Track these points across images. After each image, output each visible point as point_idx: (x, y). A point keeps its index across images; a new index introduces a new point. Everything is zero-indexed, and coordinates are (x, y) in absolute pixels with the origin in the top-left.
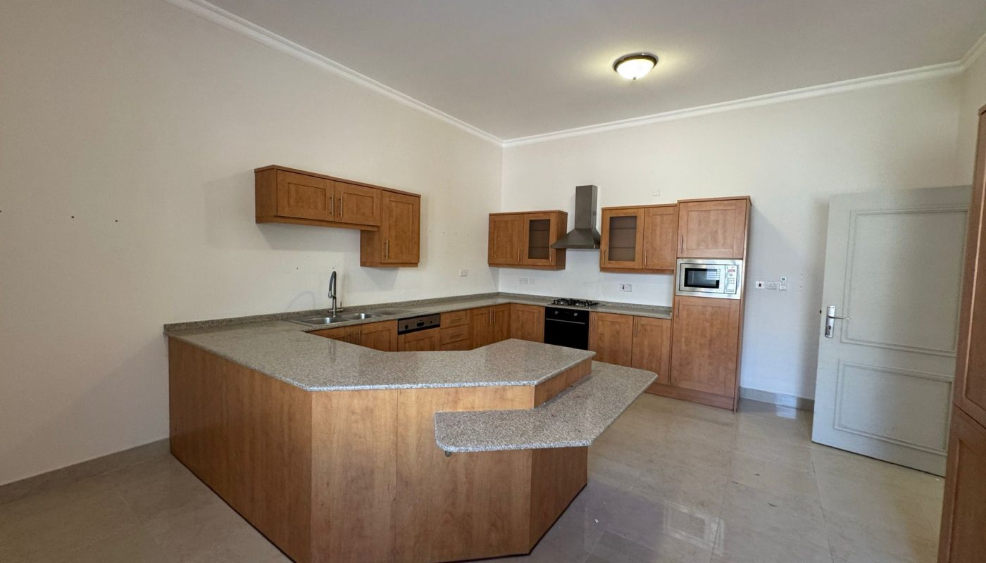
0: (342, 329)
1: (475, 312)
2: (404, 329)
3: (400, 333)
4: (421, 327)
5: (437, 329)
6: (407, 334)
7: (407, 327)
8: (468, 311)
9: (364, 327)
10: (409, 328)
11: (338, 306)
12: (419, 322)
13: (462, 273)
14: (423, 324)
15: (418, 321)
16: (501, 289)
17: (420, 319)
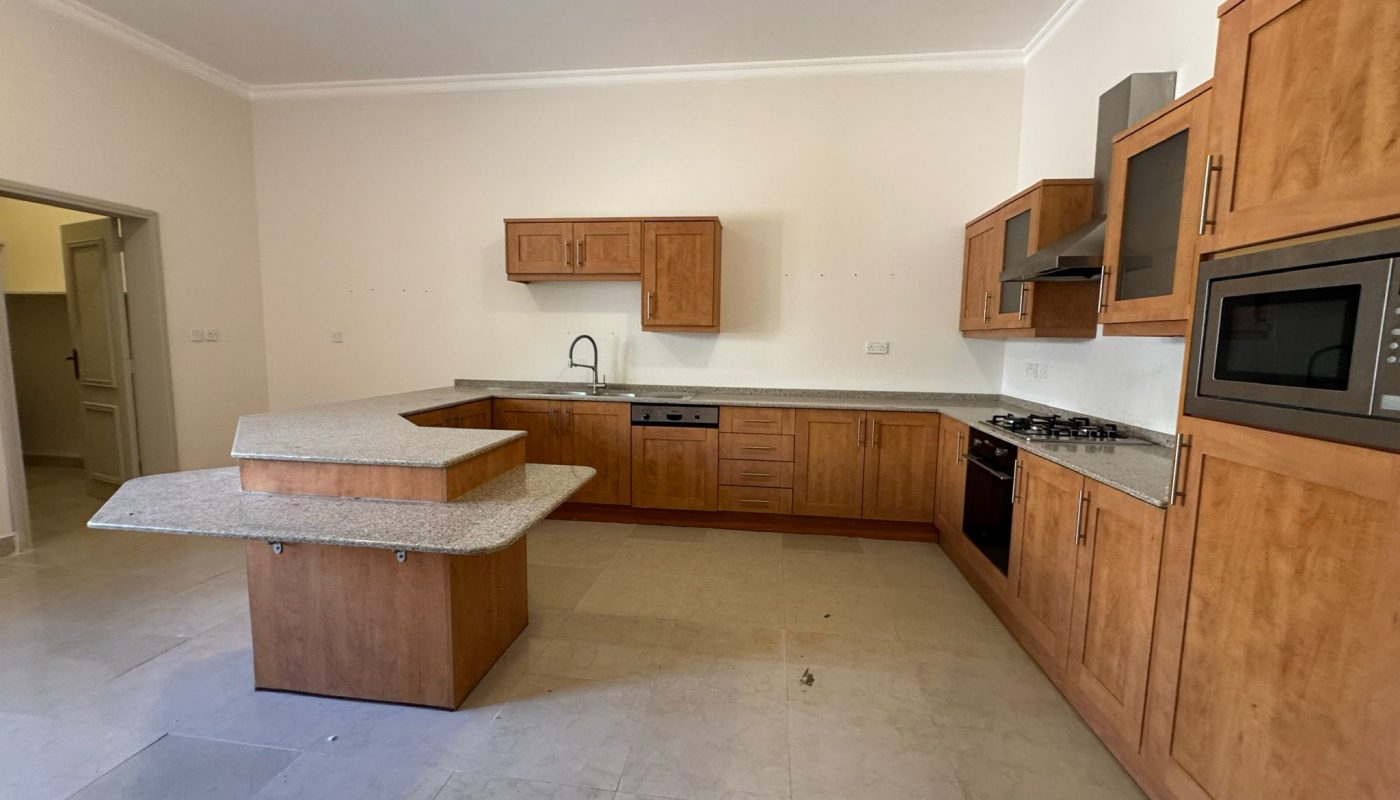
0: (547, 402)
1: (813, 416)
2: (642, 419)
3: (634, 423)
4: (675, 421)
5: (711, 431)
6: (648, 428)
7: (647, 417)
8: (793, 412)
9: (576, 404)
10: (650, 420)
11: (600, 380)
12: (670, 413)
13: (870, 347)
14: (680, 417)
15: (670, 411)
16: (1005, 390)
17: (674, 408)
